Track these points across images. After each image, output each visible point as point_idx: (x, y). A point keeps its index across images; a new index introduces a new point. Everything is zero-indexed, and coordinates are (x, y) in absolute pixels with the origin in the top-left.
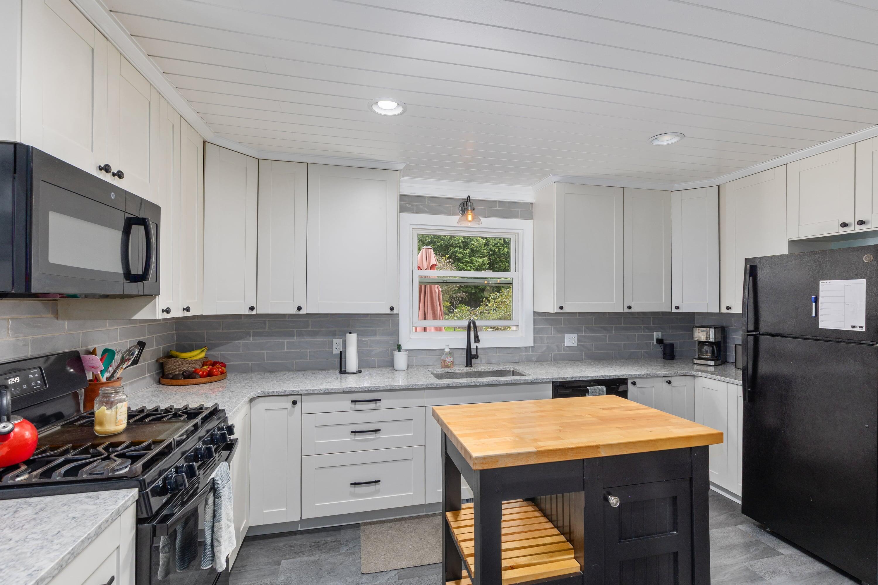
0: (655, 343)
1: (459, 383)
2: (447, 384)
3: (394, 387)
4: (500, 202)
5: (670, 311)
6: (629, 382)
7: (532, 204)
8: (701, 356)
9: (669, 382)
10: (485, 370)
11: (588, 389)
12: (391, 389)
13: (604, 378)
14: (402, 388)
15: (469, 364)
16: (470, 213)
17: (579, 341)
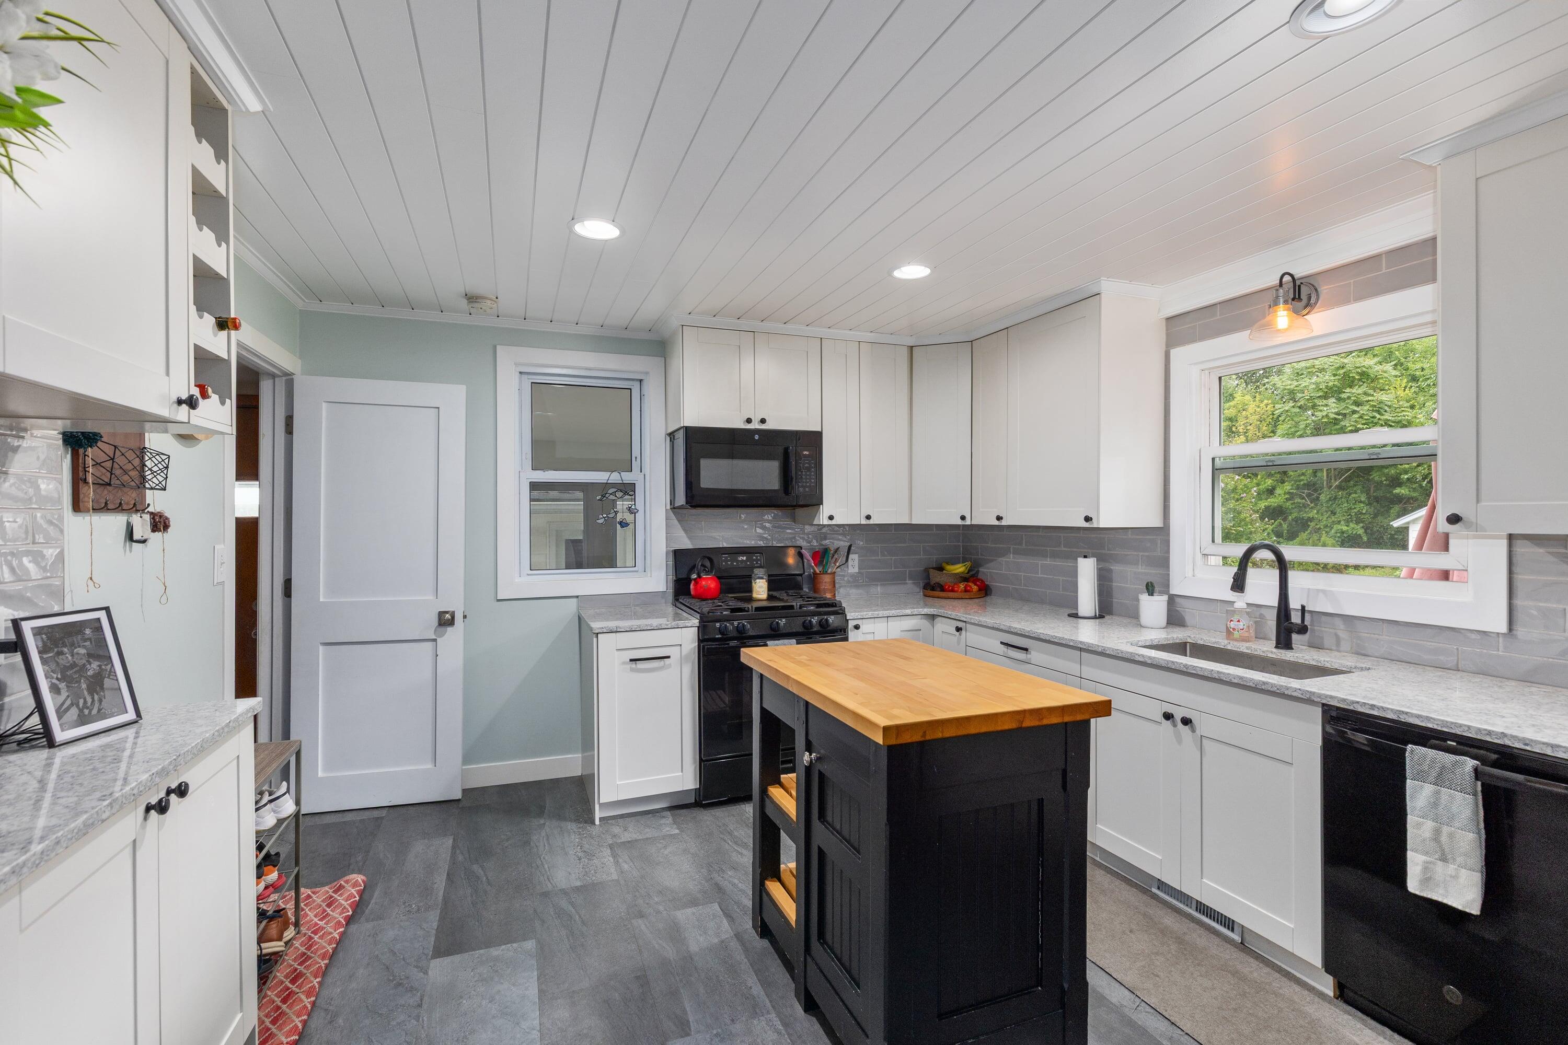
4: (1391, 253)
15: (1282, 641)
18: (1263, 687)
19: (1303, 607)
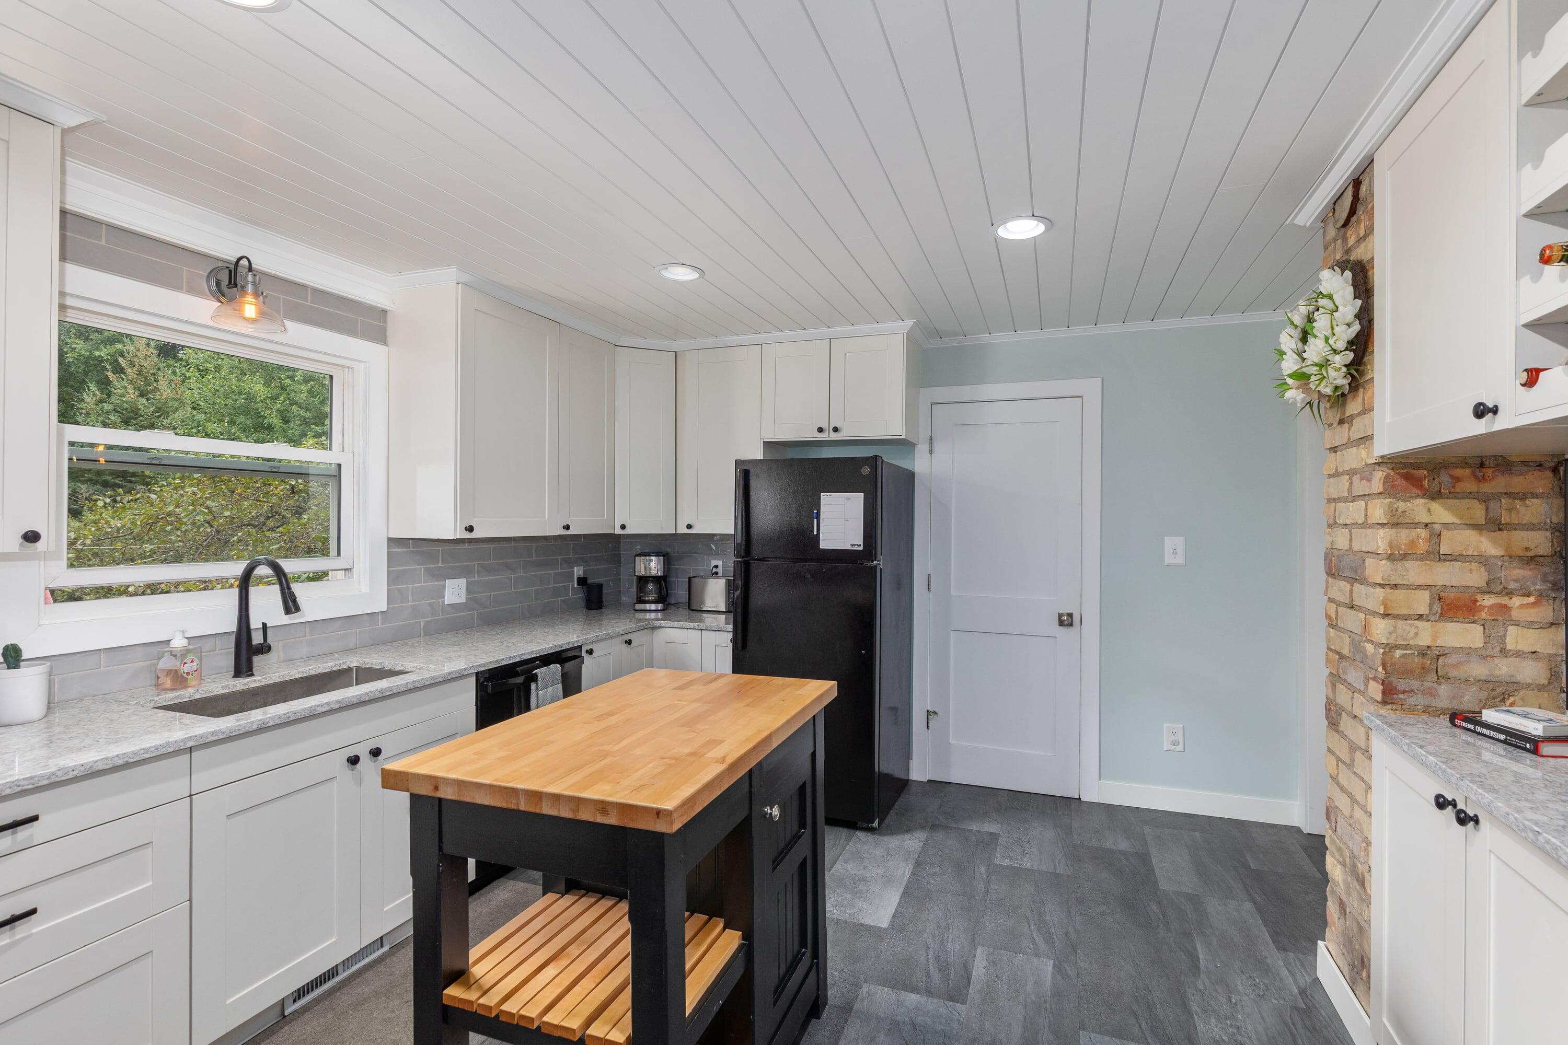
0: (576, 586)
1: (290, 714)
2: (260, 723)
3: (91, 767)
4: (316, 291)
5: (613, 532)
6: (584, 649)
7: (384, 312)
8: (644, 598)
9: (629, 642)
10: (291, 676)
11: (536, 673)
12: (82, 774)
13: (554, 651)
14: (121, 762)
15: (244, 668)
16: (249, 298)
17: (469, 591)
18: (449, 678)
19: (264, 625)
